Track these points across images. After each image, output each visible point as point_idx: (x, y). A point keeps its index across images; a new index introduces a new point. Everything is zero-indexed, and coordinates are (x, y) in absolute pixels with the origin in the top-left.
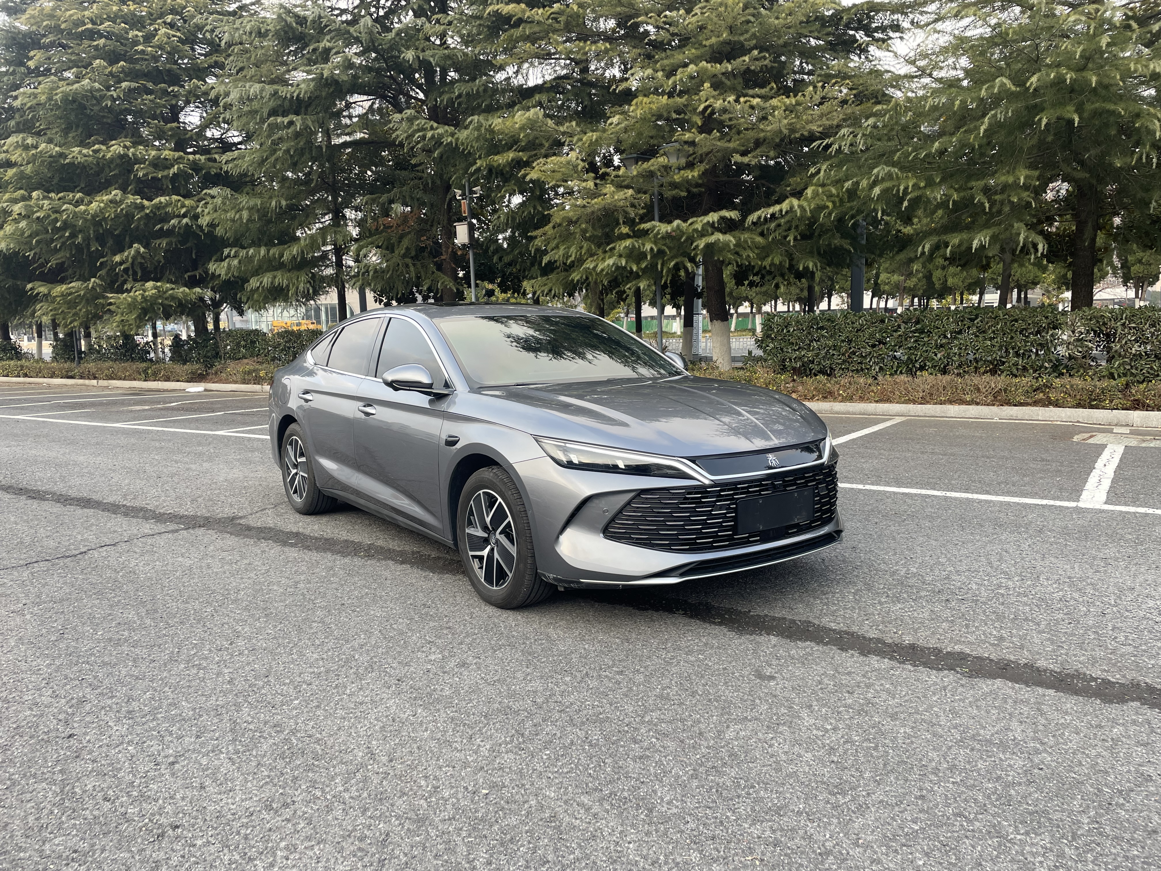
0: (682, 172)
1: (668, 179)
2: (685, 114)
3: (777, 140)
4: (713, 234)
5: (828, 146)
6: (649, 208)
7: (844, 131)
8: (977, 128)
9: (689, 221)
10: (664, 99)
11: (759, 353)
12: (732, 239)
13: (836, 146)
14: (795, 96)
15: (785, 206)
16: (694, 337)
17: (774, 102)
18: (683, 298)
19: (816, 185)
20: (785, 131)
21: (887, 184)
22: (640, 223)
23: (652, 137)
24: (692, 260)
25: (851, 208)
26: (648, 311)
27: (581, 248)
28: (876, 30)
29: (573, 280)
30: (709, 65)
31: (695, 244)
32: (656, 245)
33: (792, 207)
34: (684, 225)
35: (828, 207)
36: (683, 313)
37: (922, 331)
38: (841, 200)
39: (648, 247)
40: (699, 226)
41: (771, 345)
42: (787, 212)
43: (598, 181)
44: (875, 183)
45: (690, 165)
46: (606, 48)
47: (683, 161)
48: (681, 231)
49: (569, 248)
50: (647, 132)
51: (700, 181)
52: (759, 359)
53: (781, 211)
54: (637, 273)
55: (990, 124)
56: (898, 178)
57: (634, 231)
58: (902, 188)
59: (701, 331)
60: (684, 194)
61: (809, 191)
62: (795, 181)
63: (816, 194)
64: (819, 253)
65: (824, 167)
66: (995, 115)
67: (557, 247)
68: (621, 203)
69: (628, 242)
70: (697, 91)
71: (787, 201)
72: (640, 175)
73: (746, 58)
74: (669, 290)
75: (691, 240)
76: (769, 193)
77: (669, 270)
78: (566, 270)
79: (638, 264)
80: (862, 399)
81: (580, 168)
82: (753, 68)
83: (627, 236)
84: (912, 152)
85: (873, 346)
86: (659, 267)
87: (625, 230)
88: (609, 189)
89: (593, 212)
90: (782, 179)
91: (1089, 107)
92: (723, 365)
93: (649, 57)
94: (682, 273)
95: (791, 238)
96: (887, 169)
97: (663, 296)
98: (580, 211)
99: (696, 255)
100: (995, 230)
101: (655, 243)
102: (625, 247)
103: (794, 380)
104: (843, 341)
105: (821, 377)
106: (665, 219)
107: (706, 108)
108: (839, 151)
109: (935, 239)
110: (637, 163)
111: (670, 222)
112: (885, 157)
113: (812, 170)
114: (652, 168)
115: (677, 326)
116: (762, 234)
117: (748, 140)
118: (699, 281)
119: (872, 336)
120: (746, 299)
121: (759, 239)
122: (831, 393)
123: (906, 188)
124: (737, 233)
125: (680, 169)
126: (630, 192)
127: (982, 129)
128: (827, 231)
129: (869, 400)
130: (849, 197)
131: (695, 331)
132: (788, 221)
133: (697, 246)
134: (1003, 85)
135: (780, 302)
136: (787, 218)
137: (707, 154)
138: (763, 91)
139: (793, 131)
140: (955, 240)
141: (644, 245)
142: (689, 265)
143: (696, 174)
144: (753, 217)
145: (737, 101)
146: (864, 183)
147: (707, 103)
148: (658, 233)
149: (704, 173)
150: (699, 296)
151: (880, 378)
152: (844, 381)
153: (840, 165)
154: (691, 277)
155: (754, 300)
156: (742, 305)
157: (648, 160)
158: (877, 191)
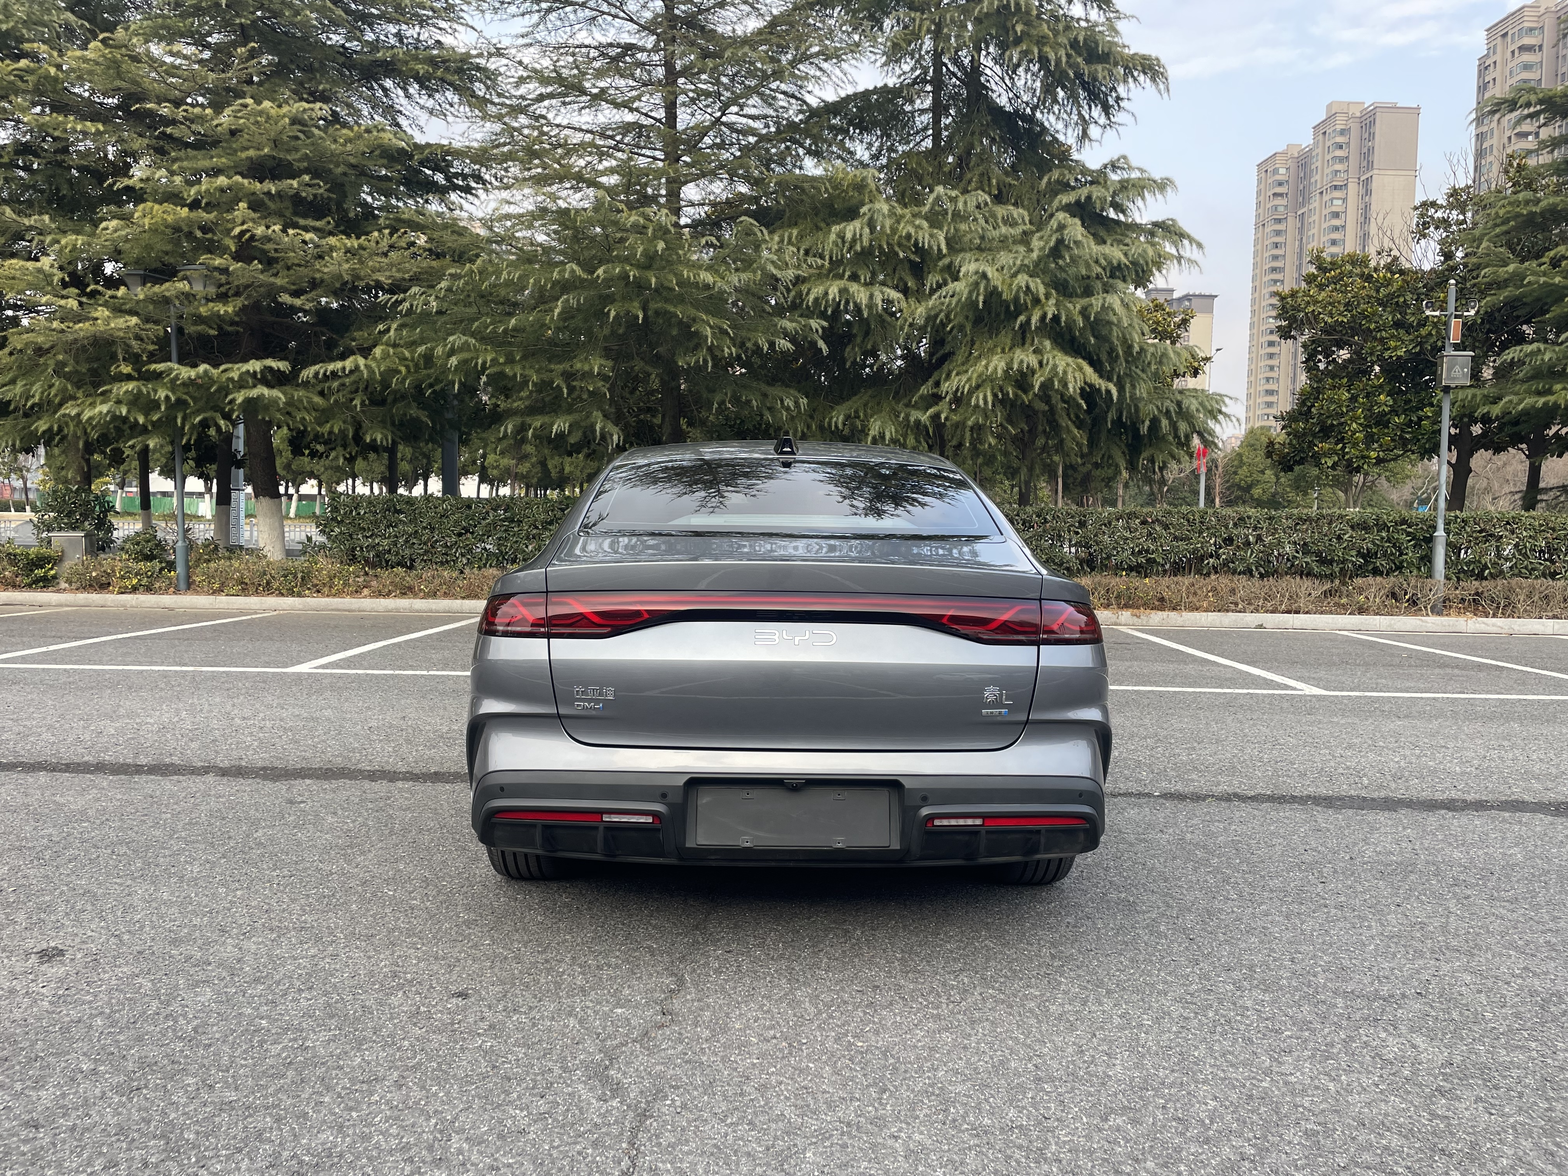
0: (211, 304)
1: (191, 310)
2: (214, 234)
3: (338, 285)
4: (255, 386)
5: (399, 303)
6: (163, 342)
7: (415, 290)
8: (552, 310)
9: (222, 367)
10: (184, 212)
11: (321, 539)
12: (281, 395)
13: (407, 305)
14: (358, 238)
15: (349, 363)
16: (232, 521)
17: (332, 240)
18: (214, 467)
19: (387, 345)
20: (346, 277)
21: (465, 355)
22: (150, 362)
23: (167, 253)
24: (227, 417)
25: (429, 376)
26: (158, 483)
27: (51, 386)
28: (456, 176)
29: (37, 429)
30: (246, 181)
31: (230, 397)
32: (174, 393)
33: (357, 368)
34: (215, 372)
35: (399, 372)
36: (215, 489)
37: (512, 521)
38: (417, 365)
39: (162, 394)
40: (235, 375)
41: (337, 530)
42: (351, 372)
43: (84, 300)
44: (452, 352)
45: (223, 297)
46: (98, 130)
47: (212, 290)
48: (210, 378)
49: (32, 384)
50: (161, 245)
51: (237, 319)
52: (323, 547)
53: (344, 368)
54: (144, 427)
55: (563, 308)
56: (477, 350)
57: (139, 371)
58: (480, 361)
59: (242, 514)
60: (213, 332)
61: (378, 351)
62: (361, 335)
63: (386, 356)
64: (393, 424)
65: (394, 326)
66: (567, 300)
67: (13, 382)
68: (121, 334)
69: (131, 386)
70: (230, 210)
71: (351, 359)
72: (149, 300)
73: (295, 183)
74: (193, 454)
75: (224, 390)
76: (330, 345)
77: (193, 427)
78: (26, 415)
79: (146, 415)
80: (446, 595)
81: (56, 279)
82: (304, 194)
83: (129, 378)
84: (491, 323)
85: (460, 535)
86: (179, 421)
87: (126, 369)
88: (102, 312)
89: (76, 340)
90: (347, 329)
91: (654, 306)
92: (274, 554)
93: (160, 151)
94: (212, 432)
95: (357, 402)
96: (464, 338)
97: (185, 460)
98: (55, 336)
99: (232, 411)
100: (575, 417)
101: (173, 390)
102: (127, 392)
103: (366, 574)
104: (425, 528)
105: (399, 570)
106: (188, 359)
107: (243, 233)
108: (410, 311)
109: (518, 420)
110: (144, 284)
111: (195, 366)
112: (462, 324)
113: (381, 327)
114: (167, 294)
115: (206, 507)
116: (322, 394)
117: (301, 277)
118: (239, 446)
119: (457, 523)
120: (312, 475)
121: (317, 399)
122: (411, 589)
123: (484, 363)
124: (288, 388)
125: (208, 300)
126: (134, 320)
127: (557, 311)
128: (403, 397)
129: (454, 597)
130: (426, 363)
131: (233, 514)
132: (355, 382)
133: (232, 401)
134: (573, 271)
135: (358, 482)
136: (353, 378)
137: (247, 287)
138: (318, 224)
139: (357, 277)
140: (537, 422)
141: (156, 391)
142: (222, 423)
143: (230, 310)
144: (308, 373)
145: (284, 231)
146: (439, 351)
147: (245, 227)
148: (177, 378)
149: (244, 309)
150: (239, 464)
151: (467, 571)
152: (427, 574)
153: (413, 327)
154: (228, 438)
155: (323, 477)
156: (304, 482)
157: (161, 282)
158: (453, 361)
